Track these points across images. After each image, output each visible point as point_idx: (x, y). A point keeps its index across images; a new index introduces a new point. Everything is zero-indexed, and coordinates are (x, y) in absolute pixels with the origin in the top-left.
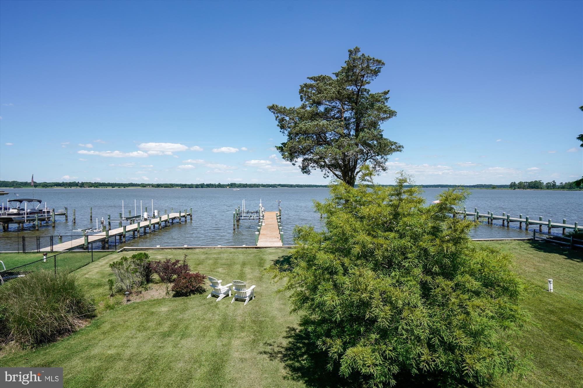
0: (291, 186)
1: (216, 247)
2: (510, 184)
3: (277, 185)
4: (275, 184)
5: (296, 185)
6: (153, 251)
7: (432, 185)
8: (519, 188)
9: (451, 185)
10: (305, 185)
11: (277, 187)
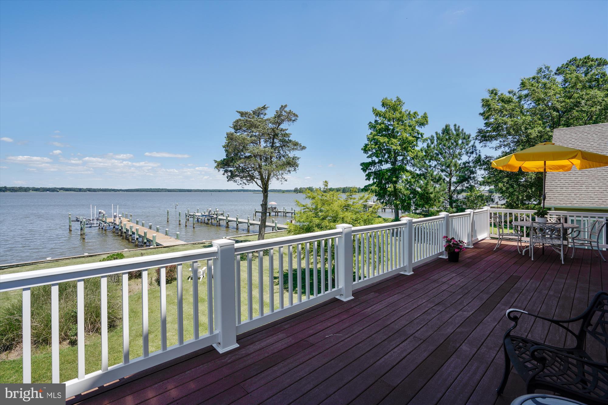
0: (80, 190)
1: (123, 251)
2: (294, 189)
3: (58, 188)
4: (55, 188)
5: (87, 188)
6: (45, 264)
7: (235, 190)
8: (299, 192)
9: (251, 190)
10: (99, 189)
11: (58, 191)
